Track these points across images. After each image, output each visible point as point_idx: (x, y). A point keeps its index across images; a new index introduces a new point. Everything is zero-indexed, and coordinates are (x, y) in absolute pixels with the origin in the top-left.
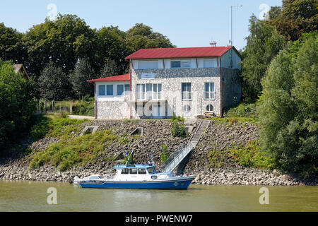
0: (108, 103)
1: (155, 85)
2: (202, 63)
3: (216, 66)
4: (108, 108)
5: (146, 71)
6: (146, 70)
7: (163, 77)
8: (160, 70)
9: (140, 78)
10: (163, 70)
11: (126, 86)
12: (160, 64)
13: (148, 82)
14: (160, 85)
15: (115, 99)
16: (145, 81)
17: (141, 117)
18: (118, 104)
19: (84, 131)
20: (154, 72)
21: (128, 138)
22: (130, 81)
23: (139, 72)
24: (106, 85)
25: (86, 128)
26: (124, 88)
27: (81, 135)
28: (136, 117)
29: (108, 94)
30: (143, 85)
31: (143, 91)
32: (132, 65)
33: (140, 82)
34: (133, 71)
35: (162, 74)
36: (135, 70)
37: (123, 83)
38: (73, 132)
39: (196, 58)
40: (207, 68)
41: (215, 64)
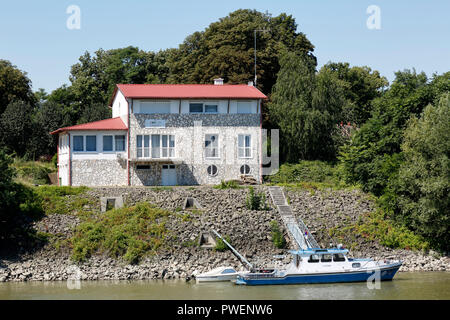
0: (89, 163)
1: (165, 137)
2: (235, 108)
3: (254, 111)
4: (90, 170)
5: (152, 116)
6: (153, 114)
7: (178, 126)
8: (173, 115)
9: (143, 126)
10: (178, 116)
11: (116, 137)
12: (174, 108)
13: (155, 133)
14: (172, 137)
15: (101, 156)
16: (149, 131)
17: (145, 183)
18: (105, 164)
19: (104, 205)
20: (165, 118)
21: (187, 213)
22: (127, 130)
23: (142, 118)
24: (85, 135)
25: (103, 200)
26: (114, 140)
27: (104, 209)
28: (137, 183)
29: (88, 150)
30: (147, 137)
31: (147, 145)
32: (131, 107)
33: (142, 133)
34: (132, 115)
35: (176, 121)
36: (135, 115)
37: (113, 134)
38: (86, 206)
39: (229, 99)
40: (242, 115)
41: (254, 109)
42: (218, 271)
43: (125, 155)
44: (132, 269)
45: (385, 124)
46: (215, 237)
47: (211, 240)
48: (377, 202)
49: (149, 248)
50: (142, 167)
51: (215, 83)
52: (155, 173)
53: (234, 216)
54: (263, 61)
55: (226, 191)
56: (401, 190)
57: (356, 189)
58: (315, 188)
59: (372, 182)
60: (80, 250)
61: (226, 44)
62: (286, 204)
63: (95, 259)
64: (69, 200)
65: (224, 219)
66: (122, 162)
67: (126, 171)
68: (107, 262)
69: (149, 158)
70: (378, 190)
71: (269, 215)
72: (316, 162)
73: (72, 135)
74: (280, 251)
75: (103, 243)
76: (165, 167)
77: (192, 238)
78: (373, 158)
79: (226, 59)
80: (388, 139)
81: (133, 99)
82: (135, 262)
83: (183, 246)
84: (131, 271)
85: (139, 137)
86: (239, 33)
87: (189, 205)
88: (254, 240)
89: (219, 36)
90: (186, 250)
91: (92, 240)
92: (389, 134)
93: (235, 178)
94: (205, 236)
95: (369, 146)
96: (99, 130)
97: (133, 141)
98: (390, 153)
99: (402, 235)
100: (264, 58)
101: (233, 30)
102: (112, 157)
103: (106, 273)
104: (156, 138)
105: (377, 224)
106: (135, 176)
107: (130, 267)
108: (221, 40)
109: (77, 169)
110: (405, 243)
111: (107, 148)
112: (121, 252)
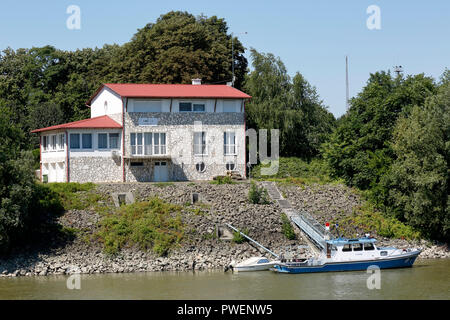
0: (86, 160)
1: (156, 135)
2: (221, 107)
3: (238, 110)
4: (86, 167)
5: (145, 115)
7: (169, 124)
8: (164, 114)
9: (136, 125)
10: (169, 114)
11: (111, 135)
12: (165, 107)
13: (148, 131)
14: (164, 135)
15: (97, 153)
16: (143, 129)
17: (139, 179)
18: (101, 161)
19: (116, 200)
20: (157, 117)
21: (196, 208)
22: (122, 128)
23: (136, 117)
24: (81, 133)
25: (115, 196)
26: (108, 138)
27: (117, 205)
28: (132, 179)
29: (84, 147)
30: (140, 135)
31: (140, 142)
32: (126, 105)
33: (136, 131)
34: (126, 114)
35: (167, 119)
36: (129, 113)
37: (107, 132)
38: (100, 202)
39: (216, 99)
40: (228, 114)
41: (237, 108)
42: (253, 261)
43: (120, 152)
44: (164, 261)
45: (365, 122)
46: (231, 230)
47: (226, 232)
48: (363, 196)
49: (173, 241)
50: (135, 164)
51: (193, 83)
52: (148, 169)
53: (240, 210)
54: (211, 62)
55: (224, 186)
56: (392, 184)
57: (340, 184)
58: (303, 183)
59: (358, 177)
60: (111, 244)
61: (174, 45)
62: (282, 198)
63: (125, 252)
64: (81, 196)
65: (233, 213)
66: (117, 160)
67: (121, 168)
68: (139, 255)
69: (143, 155)
70: (364, 185)
71: (271, 209)
72: (292, 159)
73: (70, 132)
74: (293, 242)
75: (132, 236)
76: (157, 164)
77: (210, 231)
78: (355, 153)
79: (176, 60)
80: (370, 136)
81: (128, 98)
82: (165, 254)
83: (204, 239)
84: (163, 263)
85: (133, 135)
86: (187, 34)
87: (195, 199)
88: (266, 231)
89: (165, 37)
90: (207, 242)
91: (120, 234)
92: (370, 131)
93: (222, 174)
94: (221, 229)
95: (351, 143)
96: (95, 128)
97: (128, 138)
98: (373, 150)
99: (394, 226)
100: (210, 59)
101: (179, 31)
102: (107, 154)
103: (141, 265)
104: (149, 135)
105: (369, 216)
106: (129, 173)
107: (161, 259)
108: (168, 41)
109: (74, 166)
110: (399, 233)
111: (102, 146)
112: (149, 245)
